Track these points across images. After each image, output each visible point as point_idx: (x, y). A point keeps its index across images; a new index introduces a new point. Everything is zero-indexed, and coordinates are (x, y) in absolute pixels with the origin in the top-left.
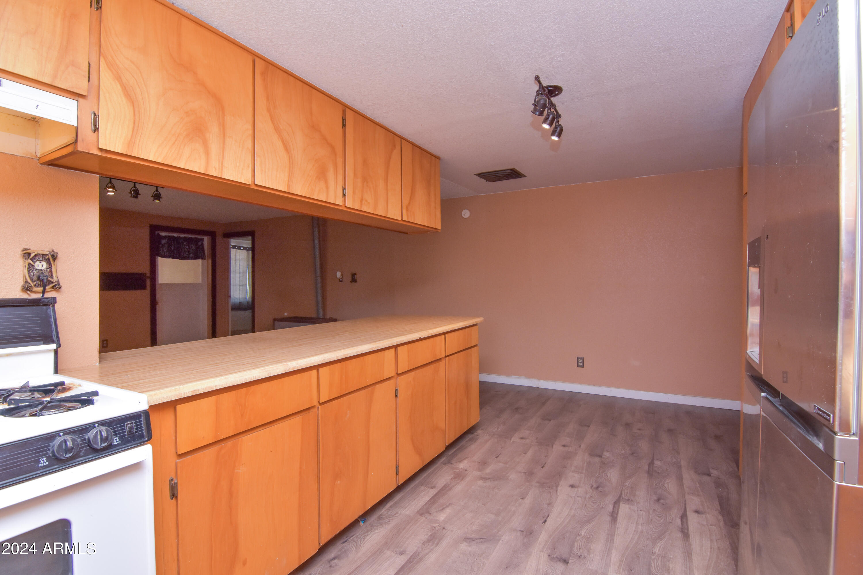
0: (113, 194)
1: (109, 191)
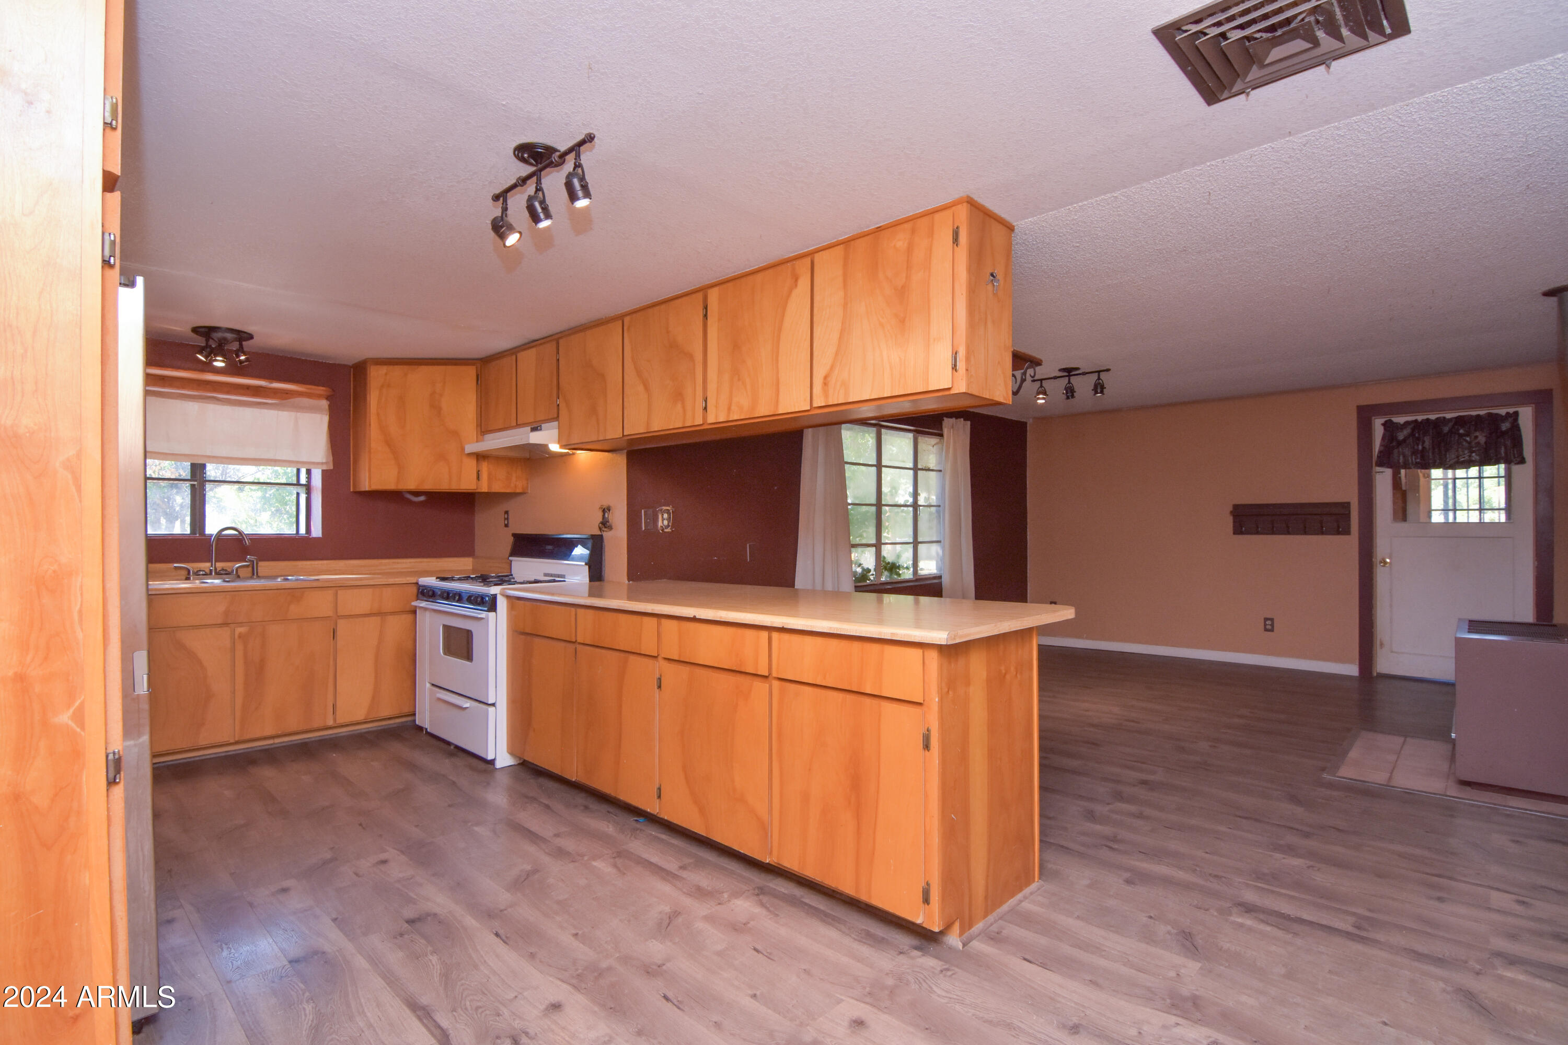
0: (1043, 401)
1: (1039, 399)
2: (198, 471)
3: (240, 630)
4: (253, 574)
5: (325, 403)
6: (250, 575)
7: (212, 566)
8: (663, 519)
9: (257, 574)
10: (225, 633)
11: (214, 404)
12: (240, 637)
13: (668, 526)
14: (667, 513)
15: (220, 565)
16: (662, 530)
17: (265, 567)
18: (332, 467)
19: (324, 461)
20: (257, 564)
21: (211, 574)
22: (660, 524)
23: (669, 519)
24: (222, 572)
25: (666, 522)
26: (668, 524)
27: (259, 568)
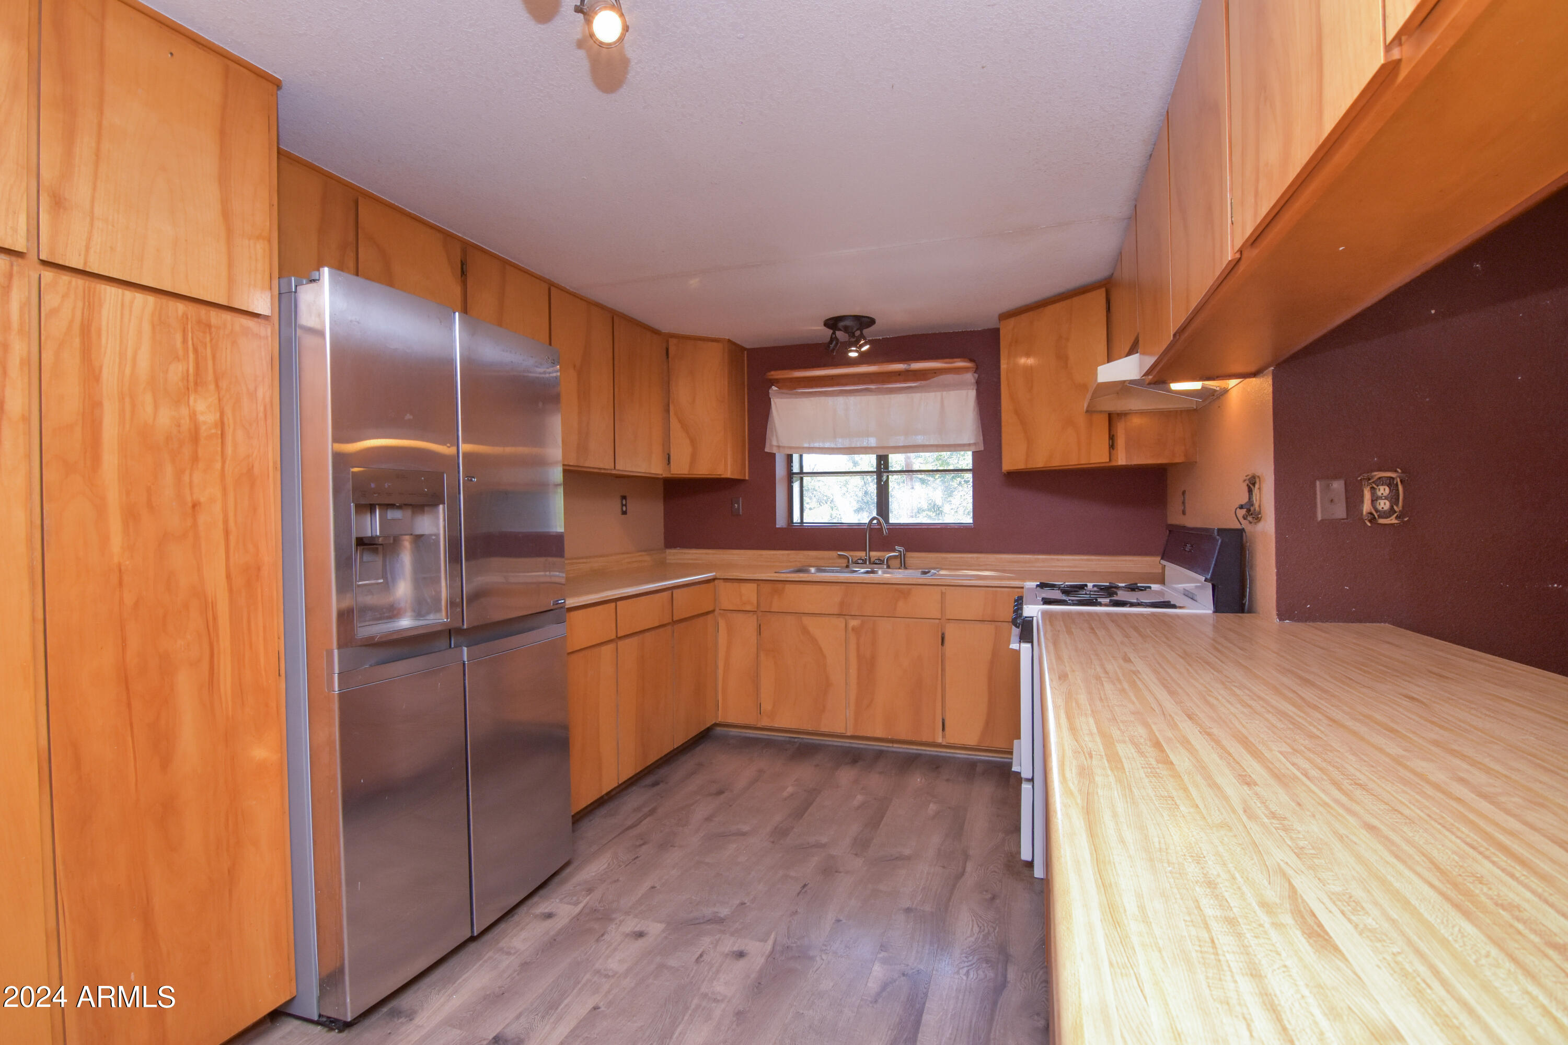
2: (883, 461)
3: (854, 623)
4: (901, 566)
5: (970, 377)
6: (899, 566)
7: (866, 556)
8: (1374, 499)
9: (905, 566)
10: (840, 622)
11: (865, 395)
12: (853, 629)
13: (1392, 511)
14: (1389, 485)
15: (875, 555)
16: (1373, 519)
17: (915, 558)
18: (982, 449)
19: (972, 442)
20: (904, 555)
21: (865, 563)
22: (1367, 507)
23: (1394, 499)
24: (877, 562)
25: (1384, 505)
26: (1392, 508)
27: (906, 559)
